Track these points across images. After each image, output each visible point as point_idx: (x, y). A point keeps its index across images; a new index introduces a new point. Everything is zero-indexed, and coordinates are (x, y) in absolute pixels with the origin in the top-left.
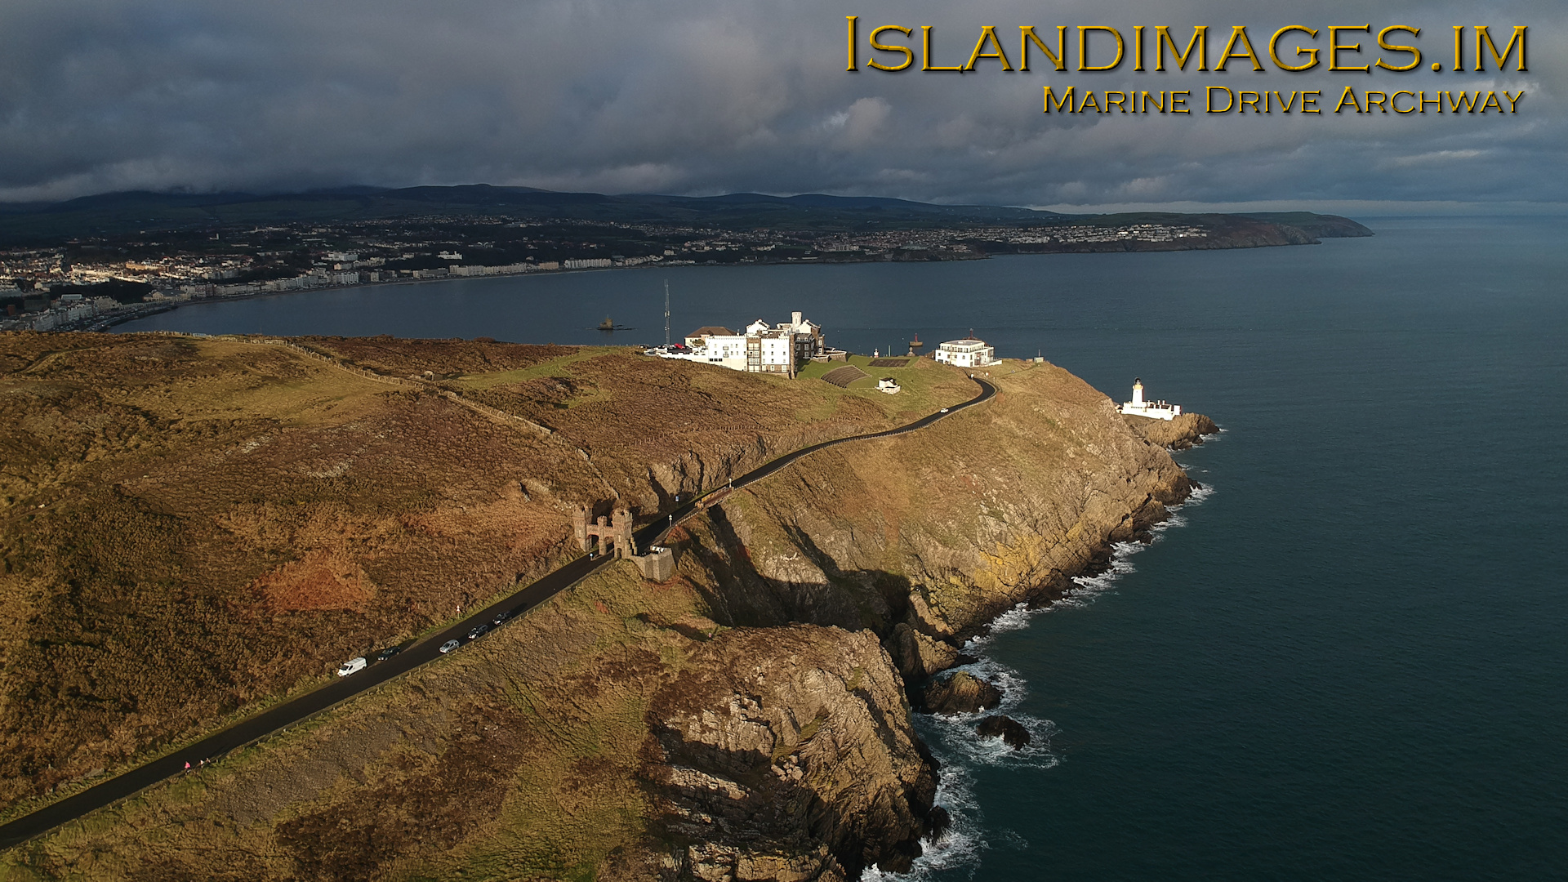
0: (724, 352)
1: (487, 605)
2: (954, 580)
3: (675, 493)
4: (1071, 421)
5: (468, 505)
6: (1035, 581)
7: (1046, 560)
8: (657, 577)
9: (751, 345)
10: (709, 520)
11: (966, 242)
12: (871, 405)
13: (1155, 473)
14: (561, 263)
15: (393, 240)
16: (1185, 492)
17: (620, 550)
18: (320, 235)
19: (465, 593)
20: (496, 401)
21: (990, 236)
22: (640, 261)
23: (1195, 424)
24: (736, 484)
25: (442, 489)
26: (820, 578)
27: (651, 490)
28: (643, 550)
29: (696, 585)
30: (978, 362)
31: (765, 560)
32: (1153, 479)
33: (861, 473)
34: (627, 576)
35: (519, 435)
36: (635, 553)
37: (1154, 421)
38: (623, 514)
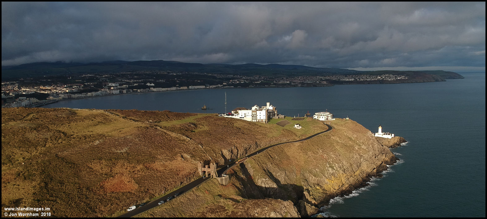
0: (244, 115)
1: (172, 191)
2: (318, 188)
3: (229, 159)
4: (357, 138)
5: (165, 161)
6: (344, 188)
7: (348, 182)
8: (224, 184)
9: (253, 113)
10: (240, 167)
11: (326, 80)
12: (292, 133)
13: (384, 155)
14: (188, 87)
15: (130, 79)
16: (394, 161)
17: (212, 175)
18: (106, 77)
19: (165, 187)
20: (173, 129)
21: (334, 78)
22: (215, 87)
23: (399, 140)
24: (249, 156)
25: (157, 156)
26: (275, 186)
27: (222, 158)
28: (220, 175)
29: (236, 187)
30: (327, 119)
31: (258, 180)
32: (384, 157)
33: (289, 154)
34: (215, 183)
35: (180, 140)
36: (217, 176)
37: (385, 139)
38: (213, 164)
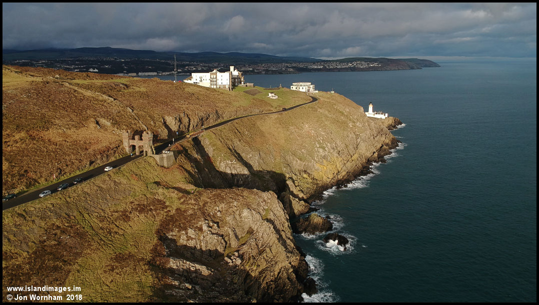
0: (200, 79)
1: (72, 175)
2: (305, 176)
3: (176, 130)
4: (349, 113)
5: (67, 128)
6: (340, 177)
7: (344, 168)
8: (166, 165)
9: (212, 76)
10: (192, 143)
11: (293, 67)
12: (266, 103)
13: (384, 136)
16: (395, 144)
17: (146, 152)
19: (60, 169)
20: (88, 87)
21: (301, 66)
22: (169, 73)
23: (393, 121)
24: (206, 129)
25: (53, 120)
26: (246, 172)
27: (164, 127)
28: (159, 151)
29: (186, 170)
30: (309, 91)
31: (220, 163)
32: (383, 139)
33: (263, 129)
34: (150, 164)
35: (97, 100)
36: (154, 153)
38: (148, 133)
